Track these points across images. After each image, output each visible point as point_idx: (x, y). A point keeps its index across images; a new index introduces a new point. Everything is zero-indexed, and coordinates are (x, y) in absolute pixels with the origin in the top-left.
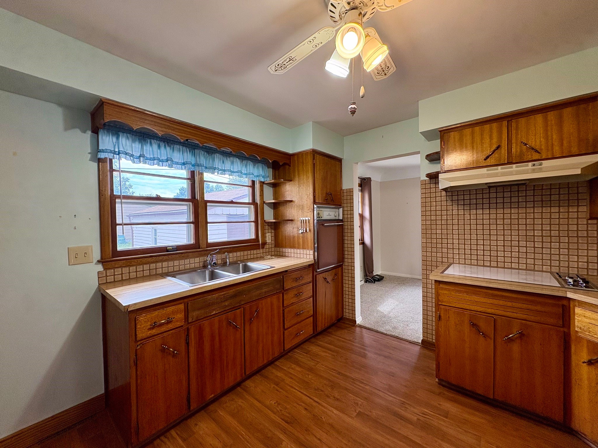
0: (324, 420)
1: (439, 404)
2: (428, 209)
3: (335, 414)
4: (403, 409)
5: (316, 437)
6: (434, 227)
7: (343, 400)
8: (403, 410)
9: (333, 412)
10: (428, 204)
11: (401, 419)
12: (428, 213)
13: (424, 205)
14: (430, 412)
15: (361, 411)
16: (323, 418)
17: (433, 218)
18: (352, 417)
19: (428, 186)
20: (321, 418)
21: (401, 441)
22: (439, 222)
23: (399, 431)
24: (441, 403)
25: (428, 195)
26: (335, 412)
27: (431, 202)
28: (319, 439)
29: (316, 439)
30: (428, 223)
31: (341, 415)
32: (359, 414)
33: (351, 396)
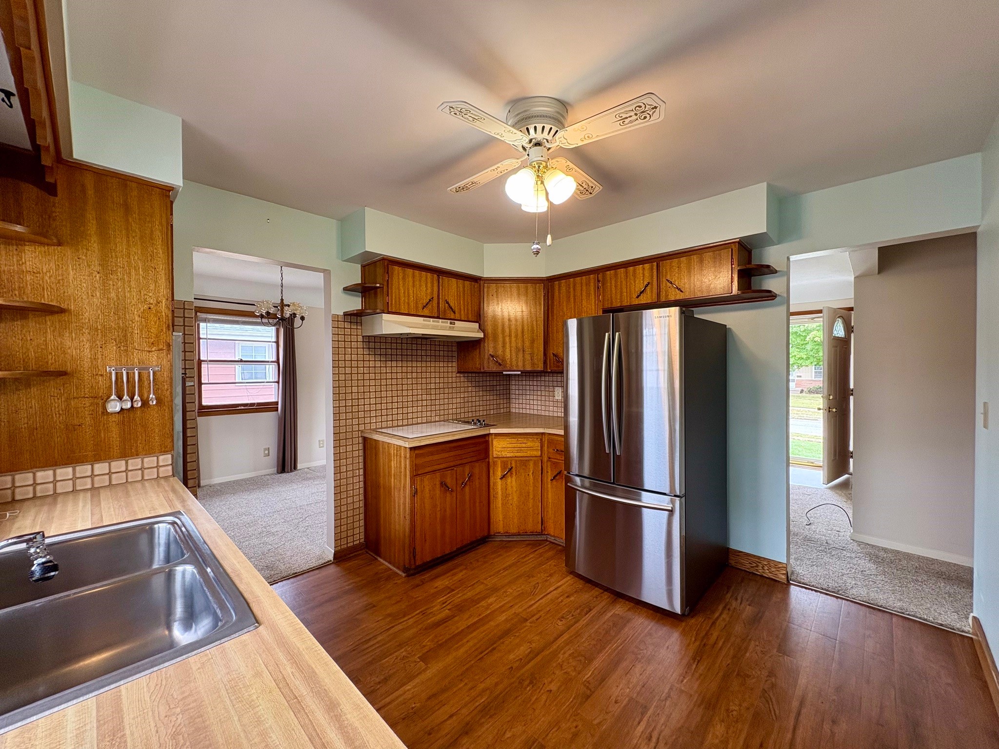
0: (418, 705)
1: (436, 588)
2: (342, 357)
3: (415, 687)
4: (431, 616)
5: (445, 721)
6: (349, 383)
7: (391, 672)
8: (432, 618)
9: (408, 690)
10: (342, 351)
11: (446, 622)
12: (342, 364)
13: (336, 351)
14: (444, 598)
15: (418, 656)
16: (414, 706)
17: (348, 370)
18: (425, 670)
19: (341, 325)
20: (413, 708)
21: (471, 633)
22: (355, 377)
23: (460, 629)
24: (436, 585)
25: (341, 338)
26: (409, 687)
27: (345, 348)
28: (451, 716)
29: (449, 722)
30: (342, 377)
31: (417, 681)
32: (424, 658)
33: (387, 662)
